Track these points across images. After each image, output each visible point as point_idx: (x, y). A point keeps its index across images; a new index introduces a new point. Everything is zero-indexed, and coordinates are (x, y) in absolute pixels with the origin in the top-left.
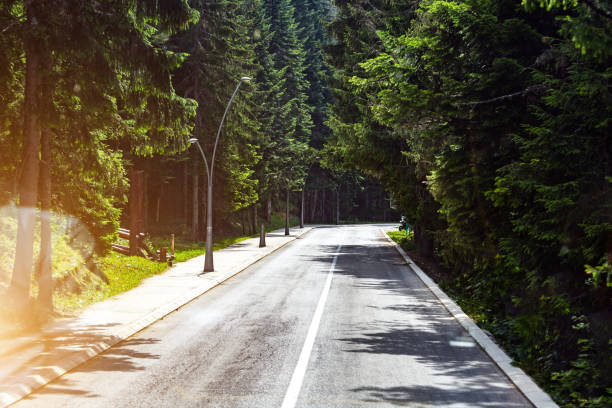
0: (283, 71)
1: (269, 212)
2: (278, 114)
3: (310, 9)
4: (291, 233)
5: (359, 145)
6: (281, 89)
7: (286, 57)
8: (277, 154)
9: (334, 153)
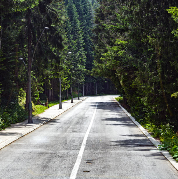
0: (76, 41)
1: (71, 91)
2: (75, 56)
3: (84, 14)
4: (80, 99)
5: (103, 70)
6: (75, 48)
7: (76, 35)
8: (74, 71)
9: (96, 72)
